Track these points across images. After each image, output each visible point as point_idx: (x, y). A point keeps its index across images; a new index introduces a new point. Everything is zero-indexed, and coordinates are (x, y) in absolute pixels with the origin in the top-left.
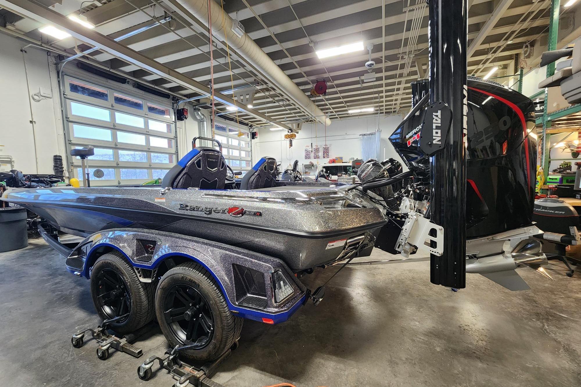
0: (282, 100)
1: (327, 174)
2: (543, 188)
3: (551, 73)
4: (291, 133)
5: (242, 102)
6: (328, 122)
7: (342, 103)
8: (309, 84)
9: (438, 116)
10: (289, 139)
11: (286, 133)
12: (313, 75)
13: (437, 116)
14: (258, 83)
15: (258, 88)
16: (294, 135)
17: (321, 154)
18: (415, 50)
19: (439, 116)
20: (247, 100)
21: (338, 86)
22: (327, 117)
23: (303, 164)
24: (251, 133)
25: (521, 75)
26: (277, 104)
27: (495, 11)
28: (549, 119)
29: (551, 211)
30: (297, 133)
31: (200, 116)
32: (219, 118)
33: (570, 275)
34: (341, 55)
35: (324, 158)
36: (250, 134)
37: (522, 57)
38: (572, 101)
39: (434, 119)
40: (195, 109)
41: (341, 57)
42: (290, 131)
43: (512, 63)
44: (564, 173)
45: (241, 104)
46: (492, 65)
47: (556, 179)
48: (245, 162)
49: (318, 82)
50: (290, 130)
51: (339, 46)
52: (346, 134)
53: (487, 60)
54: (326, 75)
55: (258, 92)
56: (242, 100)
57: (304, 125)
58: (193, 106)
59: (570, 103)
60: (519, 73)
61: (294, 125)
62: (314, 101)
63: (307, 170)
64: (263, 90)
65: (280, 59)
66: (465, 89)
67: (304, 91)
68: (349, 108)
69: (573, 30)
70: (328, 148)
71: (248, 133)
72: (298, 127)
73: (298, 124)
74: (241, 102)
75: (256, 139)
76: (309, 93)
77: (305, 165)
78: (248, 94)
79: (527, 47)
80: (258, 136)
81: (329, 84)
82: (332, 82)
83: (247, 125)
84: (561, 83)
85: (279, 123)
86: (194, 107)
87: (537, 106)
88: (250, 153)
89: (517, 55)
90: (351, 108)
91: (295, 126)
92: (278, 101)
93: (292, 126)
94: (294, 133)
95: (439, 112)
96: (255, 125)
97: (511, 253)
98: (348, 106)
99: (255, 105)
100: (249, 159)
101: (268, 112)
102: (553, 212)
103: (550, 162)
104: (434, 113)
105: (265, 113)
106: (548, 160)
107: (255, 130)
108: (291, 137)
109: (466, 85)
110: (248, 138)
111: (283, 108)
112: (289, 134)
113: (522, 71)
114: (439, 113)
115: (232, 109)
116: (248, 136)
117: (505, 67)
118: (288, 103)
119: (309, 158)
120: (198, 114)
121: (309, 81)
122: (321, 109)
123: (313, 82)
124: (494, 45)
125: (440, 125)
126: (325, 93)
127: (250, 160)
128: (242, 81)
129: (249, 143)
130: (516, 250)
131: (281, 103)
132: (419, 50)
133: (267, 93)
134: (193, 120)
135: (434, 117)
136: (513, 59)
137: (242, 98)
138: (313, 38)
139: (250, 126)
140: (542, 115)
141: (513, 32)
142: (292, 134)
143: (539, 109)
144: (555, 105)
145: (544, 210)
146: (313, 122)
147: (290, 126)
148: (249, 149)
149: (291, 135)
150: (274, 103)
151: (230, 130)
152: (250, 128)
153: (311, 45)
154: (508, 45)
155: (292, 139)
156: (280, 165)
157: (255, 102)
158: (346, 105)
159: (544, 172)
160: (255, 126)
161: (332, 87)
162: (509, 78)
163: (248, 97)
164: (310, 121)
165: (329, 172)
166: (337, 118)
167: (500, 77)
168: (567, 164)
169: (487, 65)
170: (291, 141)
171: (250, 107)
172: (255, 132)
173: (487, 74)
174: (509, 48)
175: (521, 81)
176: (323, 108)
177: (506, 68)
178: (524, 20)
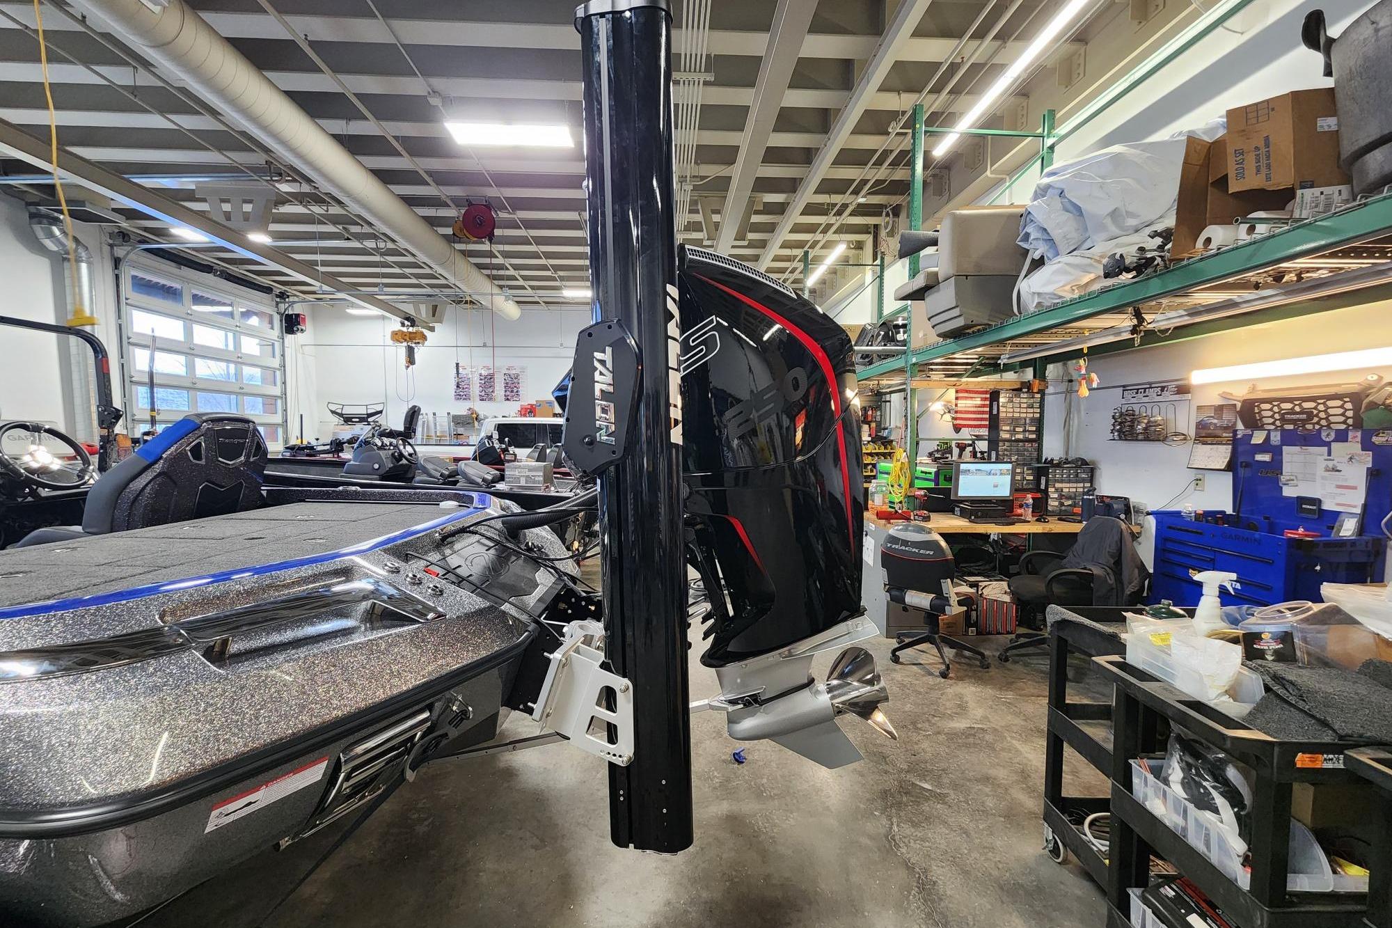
0: (374, 237)
1: (504, 446)
2: (909, 494)
3: (914, 273)
4: (411, 329)
5: (228, 219)
6: (511, 310)
7: (545, 268)
8: (446, 205)
9: (605, 361)
10: (405, 344)
11: (398, 327)
12: (458, 185)
13: (603, 362)
14: (280, 175)
15: (285, 188)
16: (418, 335)
17: (499, 390)
18: (694, 177)
19: (609, 365)
20: (246, 217)
21: (530, 224)
22: (507, 298)
23: (449, 414)
24: (281, 315)
25: (882, 267)
26: (355, 244)
27: (833, 130)
28: (914, 360)
29: (914, 550)
30: (432, 329)
31: (58, 240)
32: (149, 255)
33: (944, 675)
34: (516, 148)
35: (508, 399)
36: (277, 318)
37: (883, 233)
38: (941, 334)
39: (596, 369)
40: (32, 216)
41: (517, 154)
42: (406, 323)
43: (868, 239)
44: (941, 463)
45: (224, 226)
46: (836, 237)
47: (930, 473)
48: (260, 400)
49: (470, 204)
50: (407, 319)
51: (509, 123)
52: (562, 345)
53: (829, 226)
54: (492, 192)
55: (282, 200)
56: (228, 216)
57: (450, 310)
58: (28, 204)
59: (939, 335)
60: (878, 262)
61: (423, 308)
62: (467, 254)
63: (461, 430)
64: (300, 198)
65: (342, 118)
66: (670, 296)
67: (432, 222)
68: (564, 283)
69: (949, 200)
70: (518, 375)
71: (271, 316)
72: (434, 315)
73: (435, 308)
74: (222, 220)
75: (299, 334)
76: (449, 231)
77: (454, 417)
78: (250, 202)
79: (887, 215)
80: (308, 326)
81: (503, 215)
82: (509, 213)
83: (267, 290)
84: (926, 295)
85: (371, 299)
86: (32, 209)
87: (899, 332)
88: (278, 373)
89: (876, 226)
90: (568, 283)
91: (423, 312)
92: (360, 237)
93: (417, 310)
94: (420, 329)
95: (609, 350)
96: (298, 294)
97: (827, 680)
98: (562, 279)
99: (278, 236)
100: (277, 391)
101: (324, 263)
102: (917, 551)
103: (918, 443)
104: (596, 354)
105: (315, 263)
106: (915, 439)
107: (297, 309)
108: (410, 339)
109: (673, 284)
110: (272, 328)
111: (377, 258)
112: (405, 329)
113: (882, 259)
114: (607, 356)
115: (189, 235)
116: (271, 322)
117: (859, 246)
118: (390, 245)
119: (467, 398)
120: (51, 235)
121: (443, 197)
122: (488, 276)
123: (457, 202)
124: (838, 199)
125: (611, 389)
126: (491, 238)
127: (279, 394)
128: (211, 157)
129: (273, 345)
130: (836, 674)
131: (370, 244)
132: (703, 178)
133: (317, 210)
134: (26, 252)
135: (597, 364)
136: (870, 233)
137: (226, 207)
138: (439, 83)
139: (277, 296)
140: (904, 352)
141: (864, 182)
142: (416, 333)
143: (902, 339)
144: (921, 335)
145: (903, 548)
146: (475, 307)
147: (410, 309)
148: (276, 363)
149: (410, 333)
150: (348, 239)
151: (197, 299)
152: (278, 300)
153: (434, 101)
154: (859, 205)
155: (413, 345)
156: (381, 412)
157: (274, 227)
158: (556, 276)
159: (909, 462)
160: (295, 295)
161: (513, 225)
162: (865, 270)
163: (248, 208)
164: (466, 302)
165: (507, 439)
166: (538, 303)
167: (853, 265)
168: (947, 443)
169: (830, 236)
170: (410, 352)
171: (259, 238)
172: (298, 316)
173: (830, 253)
174: (862, 210)
175: (881, 277)
176: (495, 275)
177: (861, 248)
178: (879, 163)
